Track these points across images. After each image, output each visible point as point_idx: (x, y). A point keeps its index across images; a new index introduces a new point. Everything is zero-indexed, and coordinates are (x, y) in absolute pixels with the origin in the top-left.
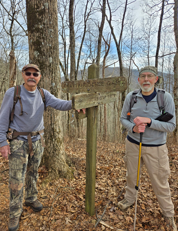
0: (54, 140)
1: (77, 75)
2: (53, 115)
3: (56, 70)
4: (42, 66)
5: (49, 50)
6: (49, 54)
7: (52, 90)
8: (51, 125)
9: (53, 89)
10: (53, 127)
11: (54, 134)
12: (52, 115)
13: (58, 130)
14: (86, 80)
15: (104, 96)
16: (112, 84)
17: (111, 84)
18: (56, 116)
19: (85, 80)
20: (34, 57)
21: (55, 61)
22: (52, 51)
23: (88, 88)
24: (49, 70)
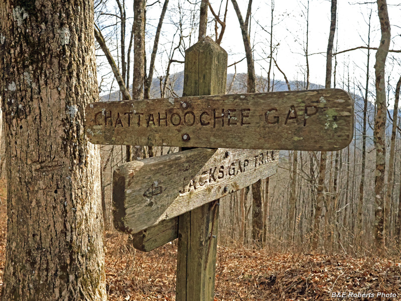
0: (72, 277)
1: (149, 87)
2: (70, 203)
3: (82, 69)
4: (38, 53)
5: (59, 5)
6: (60, 17)
7: (68, 126)
8: (64, 232)
9: (71, 125)
10: (68, 239)
11: (72, 260)
12: (68, 203)
13: (84, 249)
14: (176, 101)
15: (243, 161)
16: (288, 117)
17: (282, 119)
18: (79, 207)
19: (171, 100)
20: (13, 25)
21: (80, 40)
22: (71, 9)
23: (184, 131)
24: (60, 65)
